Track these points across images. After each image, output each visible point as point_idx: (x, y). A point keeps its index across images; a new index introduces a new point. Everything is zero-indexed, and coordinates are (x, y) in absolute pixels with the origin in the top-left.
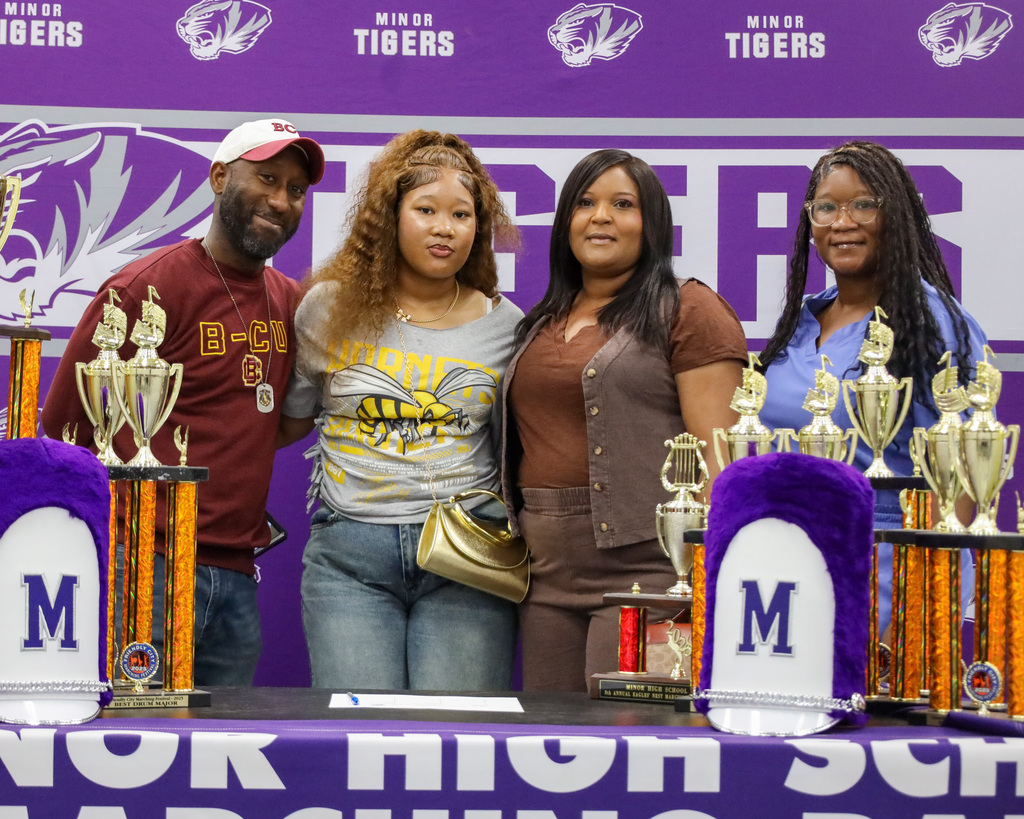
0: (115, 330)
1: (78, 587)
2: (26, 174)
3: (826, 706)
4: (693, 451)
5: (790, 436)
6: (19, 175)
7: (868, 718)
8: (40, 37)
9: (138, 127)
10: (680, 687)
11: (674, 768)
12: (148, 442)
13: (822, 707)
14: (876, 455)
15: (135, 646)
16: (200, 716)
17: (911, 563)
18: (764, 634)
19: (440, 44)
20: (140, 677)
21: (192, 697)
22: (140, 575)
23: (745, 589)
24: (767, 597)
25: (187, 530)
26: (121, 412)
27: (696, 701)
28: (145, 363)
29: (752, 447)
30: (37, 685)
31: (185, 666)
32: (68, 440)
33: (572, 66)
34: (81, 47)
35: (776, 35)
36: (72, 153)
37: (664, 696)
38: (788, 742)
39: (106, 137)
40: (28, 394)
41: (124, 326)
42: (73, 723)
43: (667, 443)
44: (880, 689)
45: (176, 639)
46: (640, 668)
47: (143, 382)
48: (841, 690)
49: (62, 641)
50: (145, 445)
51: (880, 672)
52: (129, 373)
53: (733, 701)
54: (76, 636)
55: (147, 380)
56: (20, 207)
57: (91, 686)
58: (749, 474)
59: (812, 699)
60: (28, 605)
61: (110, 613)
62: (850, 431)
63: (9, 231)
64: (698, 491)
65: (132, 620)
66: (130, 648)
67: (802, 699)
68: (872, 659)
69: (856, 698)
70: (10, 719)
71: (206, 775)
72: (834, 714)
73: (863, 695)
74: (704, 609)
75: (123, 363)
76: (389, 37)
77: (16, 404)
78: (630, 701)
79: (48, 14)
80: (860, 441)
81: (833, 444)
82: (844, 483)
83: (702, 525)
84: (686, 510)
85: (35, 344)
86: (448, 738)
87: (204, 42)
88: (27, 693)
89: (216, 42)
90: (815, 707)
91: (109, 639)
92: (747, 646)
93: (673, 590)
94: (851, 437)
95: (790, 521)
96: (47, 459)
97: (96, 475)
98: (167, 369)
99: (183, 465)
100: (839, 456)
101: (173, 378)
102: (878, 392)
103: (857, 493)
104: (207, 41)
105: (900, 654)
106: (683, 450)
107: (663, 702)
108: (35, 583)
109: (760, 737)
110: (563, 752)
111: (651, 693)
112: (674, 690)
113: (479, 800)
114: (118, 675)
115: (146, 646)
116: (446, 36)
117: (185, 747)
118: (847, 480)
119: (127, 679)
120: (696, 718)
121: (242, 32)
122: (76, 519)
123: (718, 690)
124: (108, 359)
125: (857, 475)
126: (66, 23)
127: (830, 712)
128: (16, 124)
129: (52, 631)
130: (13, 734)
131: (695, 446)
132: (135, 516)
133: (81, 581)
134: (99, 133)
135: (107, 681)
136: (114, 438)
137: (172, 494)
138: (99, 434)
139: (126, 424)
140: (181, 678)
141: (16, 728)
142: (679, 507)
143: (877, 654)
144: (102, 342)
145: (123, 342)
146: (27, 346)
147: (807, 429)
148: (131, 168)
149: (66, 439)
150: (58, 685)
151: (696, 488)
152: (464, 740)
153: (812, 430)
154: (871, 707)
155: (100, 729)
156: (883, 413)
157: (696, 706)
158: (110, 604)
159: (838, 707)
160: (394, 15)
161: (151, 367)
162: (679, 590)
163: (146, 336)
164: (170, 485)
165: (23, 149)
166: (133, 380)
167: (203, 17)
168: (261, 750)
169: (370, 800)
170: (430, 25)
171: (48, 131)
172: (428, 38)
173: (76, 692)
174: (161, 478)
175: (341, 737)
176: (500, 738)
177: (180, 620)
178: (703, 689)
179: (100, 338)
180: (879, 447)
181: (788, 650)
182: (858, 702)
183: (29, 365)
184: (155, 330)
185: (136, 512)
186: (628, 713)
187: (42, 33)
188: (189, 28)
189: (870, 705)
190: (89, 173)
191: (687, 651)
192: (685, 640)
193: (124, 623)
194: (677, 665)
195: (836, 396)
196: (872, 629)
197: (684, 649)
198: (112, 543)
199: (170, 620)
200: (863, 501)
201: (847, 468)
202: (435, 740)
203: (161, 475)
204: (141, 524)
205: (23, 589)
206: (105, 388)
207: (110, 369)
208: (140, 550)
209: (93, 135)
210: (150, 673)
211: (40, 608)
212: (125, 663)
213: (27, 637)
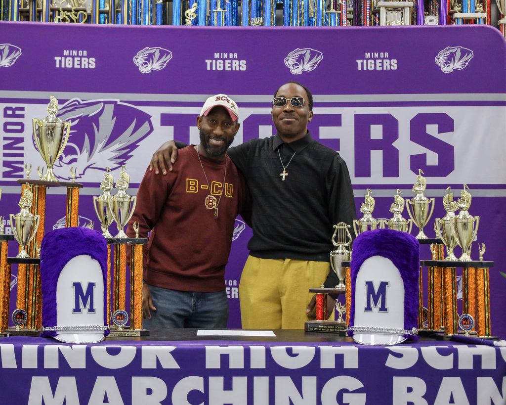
0: (109, 183)
1: (95, 287)
2: (73, 120)
3: (402, 333)
4: (345, 229)
5: (385, 223)
6: (70, 121)
7: (419, 338)
8: (78, 64)
9: (118, 101)
10: (341, 326)
11: (339, 358)
13: (400, 333)
14: (420, 230)
15: (118, 311)
16: (145, 340)
17: (436, 274)
18: (376, 304)
19: (241, 66)
20: (121, 324)
21: (142, 332)
22: (120, 283)
23: (367, 285)
24: (376, 288)
25: (139, 264)
26: (112, 217)
27: (348, 331)
28: (121, 196)
29: (369, 227)
30: (79, 327)
31: (139, 319)
33: (294, 74)
34: (95, 68)
35: (377, 60)
36: (92, 112)
37: (335, 330)
38: (386, 347)
39: (106, 105)
40: (74, 209)
41: (113, 181)
42: (94, 342)
43: (334, 226)
44: (424, 326)
45: (135, 308)
46: (325, 318)
47: (120, 204)
48: (408, 326)
49: (89, 309)
50: (122, 230)
51: (424, 319)
52: (115, 200)
53: (363, 331)
54: (95, 307)
55: (122, 203)
56: (70, 134)
57: (101, 327)
58: (368, 238)
59: (396, 330)
60: (75, 295)
61: (108, 298)
62: (409, 220)
63: (65, 143)
64: (347, 246)
65: (117, 301)
66: (116, 312)
67: (392, 330)
68: (420, 314)
69: (414, 329)
70: (68, 341)
71: (148, 363)
72: (405, 336)
73: (417, 329)
74: (351, 294)
75: (112, 197)
76: (220, 63)
77: (69, 214)
78: (321, 332)
80: (413, 223)
81: (402, 225)
82: (407, 241)
83: (349, 260)
84: (343, 254)
85: (77, 189)
86: (247, 347)
87: (145, 66)
88: (75, 331)
89: (150, 65)
90: (397, 333)
91: (108, 309)
92: (368, 308)
94: (410, 222)
95: (385, 257)
96: (82, 235)
97: (102, 242)
98: (130, 198)
99: (137, 238)
100: (405, 230)
101: (133, 202)
102: (421, 204)
103: (413, 245)
105: (432, 311)
106: (341, 229)
107: (334, 333)
108: (78, 286)
109: (374, 346)
110: (294, 352)
111: (329, 329)
112: (339, 327)
113: (260, 372)
114: (112, 323)
115: (123, 311)
116: (243, 63)
117: (139, 352)
118: (408, 239)
119: (115, 325)
120: (348, 339)
121: (160, 62)
122: (94, 260)
123: (357, 327)
124: (106, 195)
125: (413, 238)
126: (89, 58)
127: (403, 335)
128: (68, 100)
129: (85, 305)
130: (69, 347)
131: (346, 227)
132: (118, 259)
133: (96, 285)
134: (103, 104)
135: (107, 326)
136: (109, 227)
137: (133, 250)
138: (103, 225)
139: (114, 221)
140: (138, 324)
141: (71, 345)
142: (340, 252)
143: (422, 312)
144: (104, 188)
145: (112, 188)
146: (74, 190)
147: (392, 220)
148: (116, 117)
150: (87, 327)
151: (346, 244)
152: (253, 348)
153: (394, 220)
154: (421, 334)
155: (105, 345)
156: (423, 212)
157: (348, 334)
158: (108, 294)
159: (407, 333)
160: (222, 54)
161: (124, 198)
162: (340, 287)
163: (122, 185)
165: (72, 110)
166: (116, 203)
167: (144, 56)
168: (171, 353)
169: (214, 372)
170: (237, 58)
171: (82, 102)
172: (236, 63)
173: (95, 330)
175: (203, 347)
176: (268, 347)
177: (137, 301)
178: (351, 327)
179: (103, 186)
180: (422, 227)
181: (385, 310)
182: (415, 331)
183: (74, 198)
184: (125, 183)
185: (118, 257)
186: (320, 337)
188: (139, 61)
189: (419, 332)
190: (99, 120)
191: (344, 312)
192: (343, 307)
193: (114, 302)
194: (340, 317)
195: (403, 206)
196: (420, 301)
197: (342, 311)
198: (109, 270)
199: (132, 301)
200: (416, 248)
201: (409, 235)
202: (241, 348)
203: (128, 242)
204: (120, 262)
205: (73, 288)
206: (105, 206)
207: (107, 199)
208: (120, 272)
209: (100, 104)
210: (125, 323)
211: (80, 296)
212: (114, 318)
213: (74, 308)
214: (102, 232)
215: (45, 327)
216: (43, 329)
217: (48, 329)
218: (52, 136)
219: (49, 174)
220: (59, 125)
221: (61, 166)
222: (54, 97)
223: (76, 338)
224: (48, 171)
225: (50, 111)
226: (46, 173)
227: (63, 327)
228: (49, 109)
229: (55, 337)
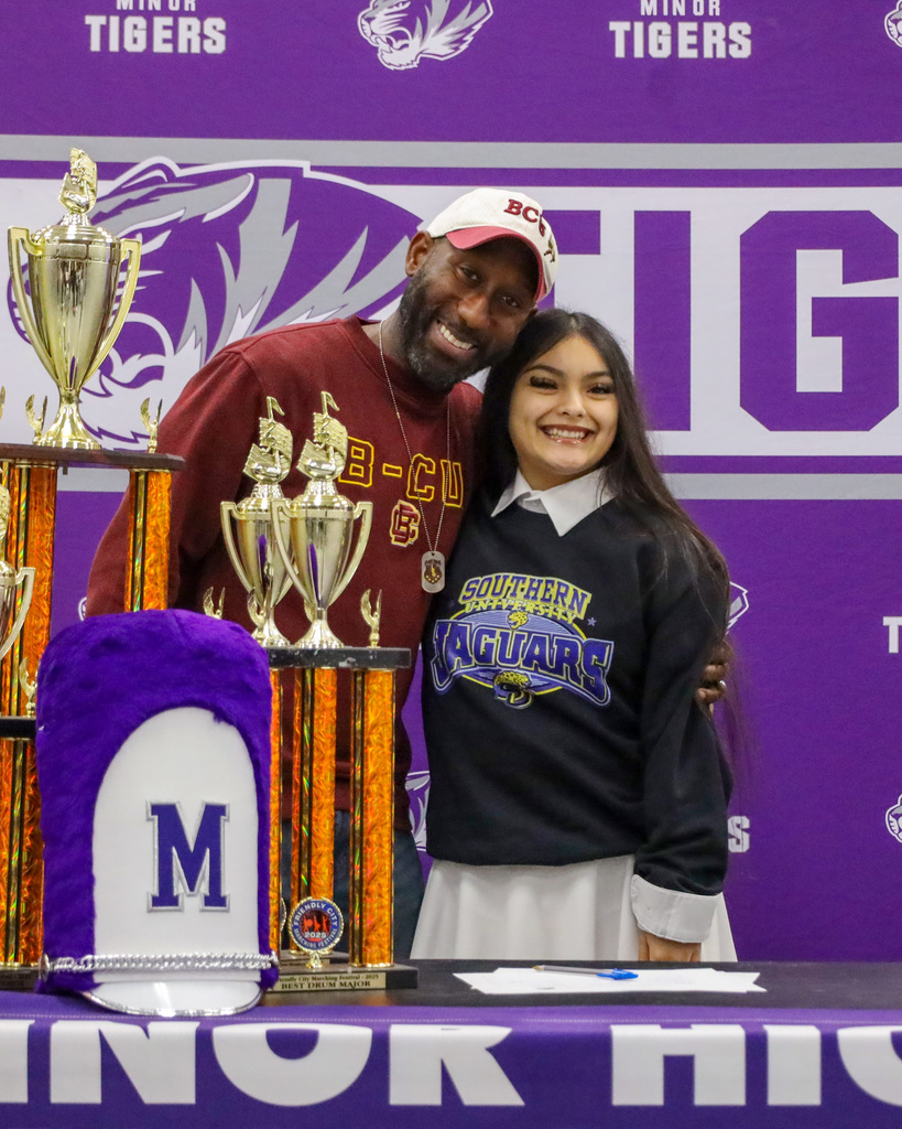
0: (277, 454)
1: (228, 820)
2: (149, 234)
6: (139, 237)
8: (165, 41)
9: (305, 165)
12: (325, 613)
15: (309, 903)
16: (402, 1002)
19: (733, 41)
20: (318, 947)
21: (390, 975)
22: (315, 802)
25: (381, 737)
26: (286, 573)
28: (318, 502)
30: (171, 960)
31: (381, 931)
32: (212, 612)
34: (224, 54)
36: (214, 204)
39: (262, 182)
40: (155, 547)
41: (288, 448)
42: (222, 1013)
45: (367, 893)
47: (316, 529)
49: (206, 898)
50: (320, 617)
52: (295, 515)
54: (227, 889)
55: (321, 525)
56: (141, 281)
57: (248, 960)
60: (156, 846)
61: (274, 856)
65: (305, 867)
66: (303, 906)
70: (133, 1008)
71: (411, 1087)
75: (288, 502)
76: (660, 33)
77: (138, 562)
85: (163, 476)
86: (755, 1030)
87: (397, 44)
88: (157, 971)
89: (414, 43)
91: (272, 894)
96: (182, 640)
97: (251, 662)
98: (350, 509)
99: (374, 646)
101: (358, 524)
104: (401, 43)
108: (167, 816)
114: (286, 943)
115: (324, 902)
116: (741, 30)
117: (380, 1046)
119: (298, 949)
121: (451, 29)
122: (223, 725)
124: (266, 497)
126: (202, 20)
128: (133, 165)
129: (192, 883)
130: (137, 1030)
132: (308, 719)
133: (232, 812)
134: (252, 176)
135: (270, 954)
136: (277, 608)
137: (359, 688)
138: (255, 603)
139: (293, 588)
140: (375, 948)
141: (143, 1020)
144: (257, 471)
145: (287, 471)
146: (153, 479)
148: (297, 223)
149: (208, 611)
150: (200, 960)
152: (777, 1033)
155: (261, 1022)
158: (273, 843)
160: (666, 2)
161: (328, 507)
163: (320, 463)
164: (356, 674)
165: (145, 200)
166: (302, 527)
167: (395, 9)
168: (491, 1050)
170: (718, 14)
171: (179, 173)
172: (714, 33)
173: (226, 969)
174: (343, 664)
175: (601, 1030)
176: (828, 1030)
177: (373, 866)
179: (255, 466)
183: (155, 506)
184: (332, 453)
185: (309, 713)
187: (168, 34)
188: (376, 26)
190: (238, 233)
193: (294, 869)
198: (275, 758)
199: (357, 866)
202: (735, 1033)
203: (343, 660)
204: (316, 730)
205: (151, 823)
206: (263, 536)
207: (270, 510)
208: (315, 766)
209: (242, 178)
210: (332, 941)
211: (174, 850)
212: (295, 927)
213: (156, 892)
214: (252, 627)
215: (53, 957)
216: (48, 965)
217: (64, 964)
218: (75, 288)
219: (68, 421)
220: (100, 250)
221: (108, 394)
222: (82, 157)
223: (163, 997)
224: (62, 411)
225: (69, 203)
226: (56, 420)
227: (117, 961)
228: (67, 196)
229: (87, 994)
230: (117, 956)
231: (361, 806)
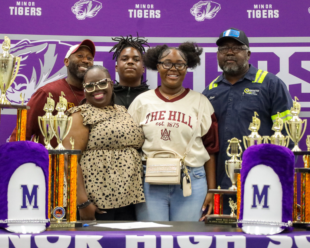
0: (51, 106)
1: (39, 189)
2: (23, 56)
3: (280, 225)
4: (237, 143)
5: (268, 138)
6: (21, 57)
7: (293, 229)
8: (28, 13)
9: (59, 41)
10: (233, 219)
11: (231, 245)
12: (61, 142)
13: (278, 225)
14: (295, 144)
15: (57, 208)
16: (78, 230)
17: (307, 179)
18: (260, 202)
19: (156, 14)
20: (59, 218)
21: (76, 224)
22: (59, 185)
23: (253, 188)
24: (260, 190)
25: (74, 170)
26: (53, 132)
27: (238, 224)
28: (60, 117)
29: (256, 142)
30: (25, 221)
31: (74, 214)
32: (36, 142)
33: (198, 21)
34: (41, 16)
35: (263, 11)
36: (38, 50)
37: (228, 222)
38: (268, 236)
39: (49, 44)
40: (23, 127)
41: (54, 104)
42: (37, 233)
43: (228, 141)
44: (298, 219)
45: (71, 205)
46: (221, 213)
47: (60, 123)
48: (285, 220)
49: (33, 206)
50: (60, 142)
51: (297, 214)
52: (55, 120)
53: (250, 224)
54: (38, 204)
55: (61, 122)
56: (21, 67)
57: (43, 221)
58: (254, 150)
59: (275, 223)
60: (22, 194)
61: (49, 197)
62: (287, 137)
64: (239, 156)
65: (57, 199)
66: (56, 208)
67: (272, 223)
68: (295, 210)
69: (289, 222)
70: (17, 232)
72: (282, 227)
73: (292, 221)
74: (241, 194)
75: (53, 116)
76: (140, 12)
77: (19, 130)
78: (218, 224)
79: (30, 5)
81: (282, 141)
82: (285, 153)
83: (240, 167)
84: (235, 162)
85: (25, 111)
86: (158, 236)
87: (80, 14)
88: (22, 223)
89: (84, 14)
90: (276, 225)
91: (49, 206)
92: (254, 206)
93: (231, 188)
94: (287, 138)
95: (268, 165)
96: (28, 147)
97: (44, 153)
98: (67, 118)
100: (284, 145)
101: (69, 122)
102: (296, 124)
103: (289, 156)
104: (81, 14)
105: (304, 208)
106: (234, 143)
107: (228, 224)
108: (25, 188)
109: (259, 235)
110: (195, 241)
111: (224, 221)
112: (231, 220)
114: (52, 217)
115: (61, 208)
116: (158, 12)
118: (286, 152)
119: (55, 218)
120: (238, 229)
121: (93, 11)
122: (38, 167)
123: (245, 220)
124: (48, 115)
125: (289, 151)
126: (36, 8)
127: (281, 227)
128: (20, 40)
129: (30, 203)
130: (17, 236)
131: (237, 142)
133: (40, 187)
134: (47, 43)
135: (48, 219)
137: (69, 159)
138: (46, 139)
140: (73, 218)
141: (18, 234)
142: (233, 161)
143: (296, 208)
144: (46, 110)
145: (53, 110)
146: (23, 111)
147: (273, 136)
148: (57, 54)
150: (32, 220)
151: (238, 155)
152: (163, 237)
153: (275, 136)
154: (295, 225)
155: (46, 235)
156: (298, 131)
157: (238, 225)
158: (49, 194)
159: (284, 225)
160: (141, 5)
161: (62, 118)
162: (233, 188)
163: (61, 108)
164: (68, 156)
165: (22, 48)
166: (56, 122)
167: (80, 6)
168: (98, 241)
170: (153, 8)
171: (30, 42)
172: (152, 12)
173: (38, 223)
175: (123, 236)
176: (175, 236)
177: (72, 199)
178: (240, 220)
179: (46, 108)
180: (297, 142)
181: (267, 207)
182: (290, 224)
183: (23, 117)
184: (63, 106)
185: (58, 165)
186: (216, 228)
187: (28, 11)
188: (76, 9)
189: (294, 224)
190: (44, 56)
191: (236, 208)
192: (235, 204)
193: (54, 200)
194: (233, 212)
195: (282, 125)
196: (295, 200)
197: (235, 207)
198: (50, 174)
199: (68, 199)
200: (291, 159)
201: (286, 148)
202: (154, 237)
203: (66, 152)
204: (59, 168)
205: (21, 189)
206: (48, 124)
207: (49, 118)
208: (59, 176)
209: (45, 44)
210: (63, 216)
211: (26, 195)
212: (54, 213)
213: (22, 205)
214: (45, 145)
218: (5, 68)
219: (3, 98)
220: (11, 59)
221: (14, 92)
222: (7, 38)
223: (23, 229)
224: (2, 96)
225: (4, 48)
226: (1, 97)
227: (13, 221)
228: (3, 47)
229: (6, 228)
230: (13, 220)
231: (70, 185)
